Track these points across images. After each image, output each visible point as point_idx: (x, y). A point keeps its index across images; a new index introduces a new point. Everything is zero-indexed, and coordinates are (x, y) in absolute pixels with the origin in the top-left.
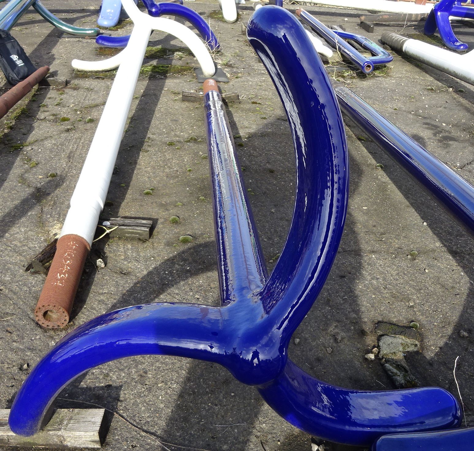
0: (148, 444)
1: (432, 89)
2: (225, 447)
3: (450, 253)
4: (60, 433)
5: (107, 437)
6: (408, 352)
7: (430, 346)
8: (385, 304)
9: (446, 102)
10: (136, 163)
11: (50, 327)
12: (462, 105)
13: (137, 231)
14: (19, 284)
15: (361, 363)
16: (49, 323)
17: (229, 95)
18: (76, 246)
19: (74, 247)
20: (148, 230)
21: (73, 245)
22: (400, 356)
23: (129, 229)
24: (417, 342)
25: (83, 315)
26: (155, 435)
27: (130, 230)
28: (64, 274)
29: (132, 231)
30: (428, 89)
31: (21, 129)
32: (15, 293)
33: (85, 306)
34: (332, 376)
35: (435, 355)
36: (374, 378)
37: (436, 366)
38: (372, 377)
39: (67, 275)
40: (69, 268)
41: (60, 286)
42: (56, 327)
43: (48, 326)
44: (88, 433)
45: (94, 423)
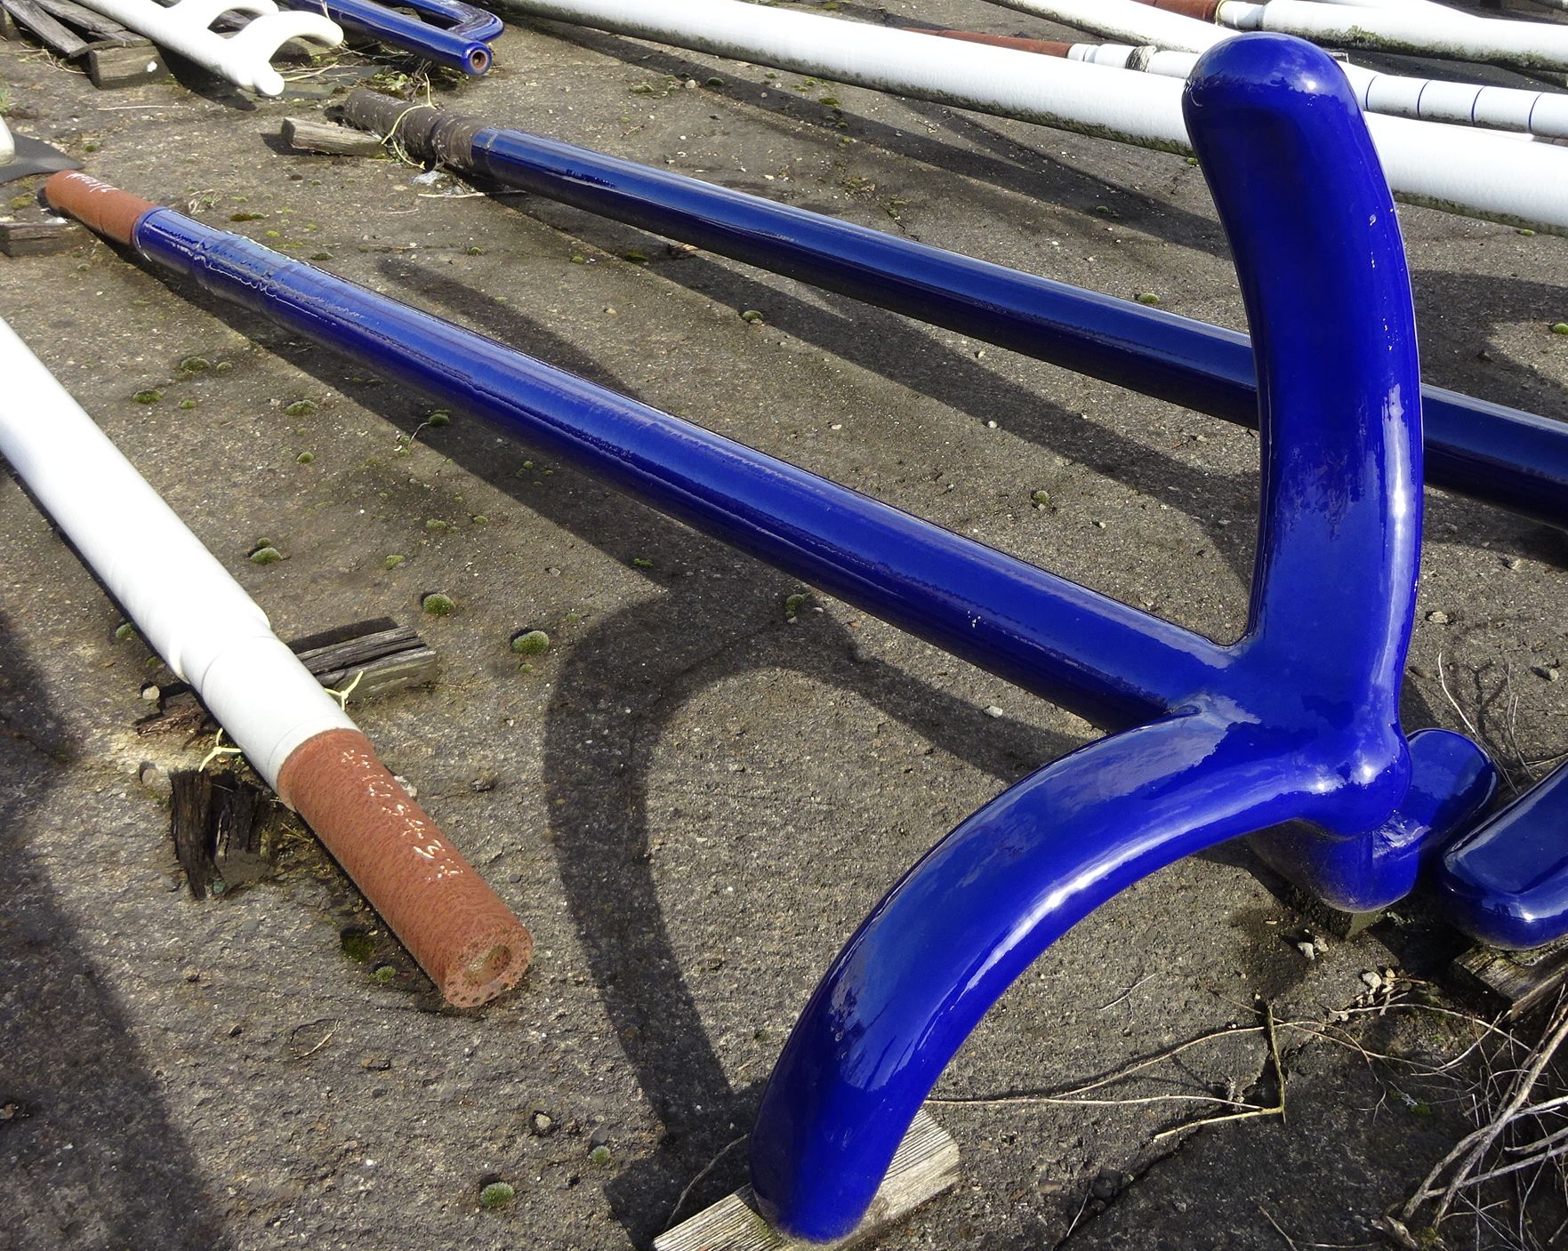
1: (648, 91)
3: (1101, 473)
9: (714, 118)
12: (751, 119)
13: (402, 667)
23: (379, 669)
27: (382, 672)
29: (389, 670)
30: (638, 92)
44: (936, 1158)
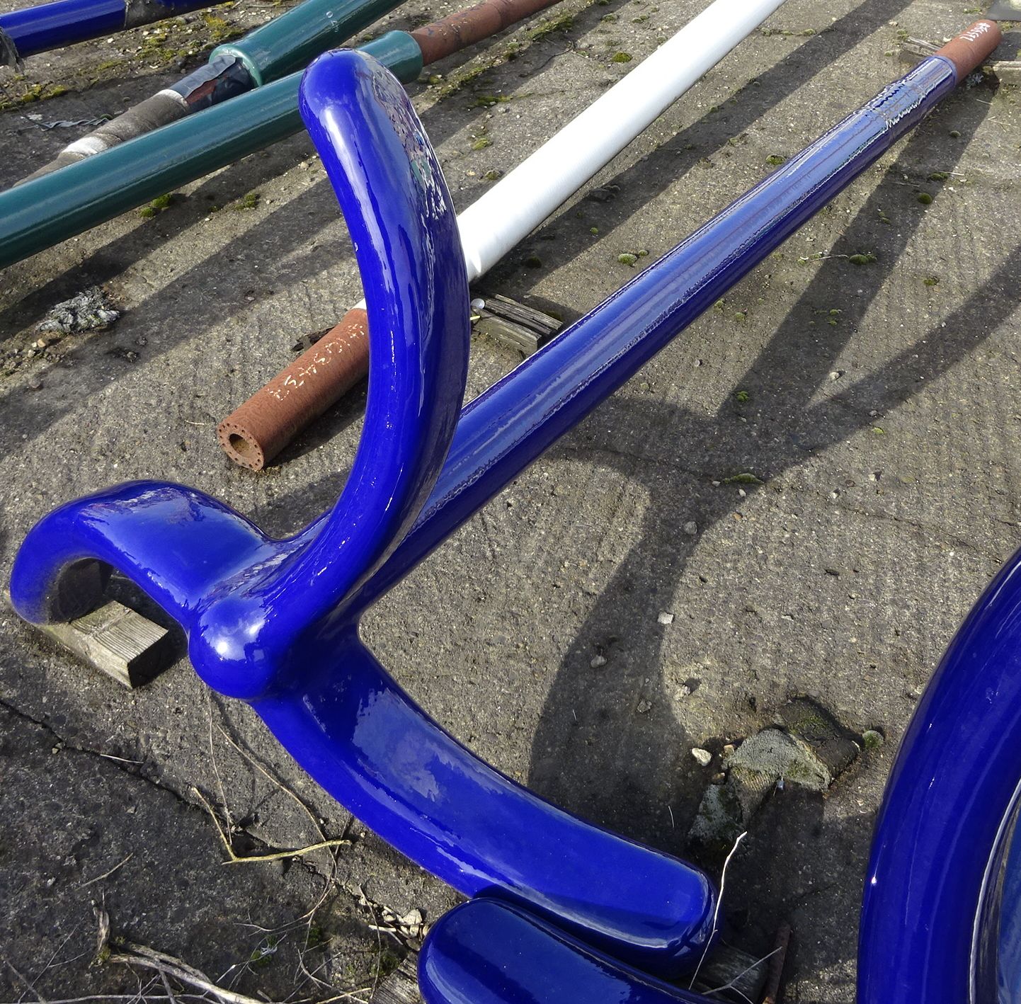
0: (200, 719)
2: (299, 783)
4: (85, 638)
5: (159, 678)
6: (798, 784)
7: (857, 796)
8: (860, 666)
10: (663, 187)
11: (240, 463)
13: (518, 336)
14: (266, 370)
15: (677, 758)
16: (238, 456)
17: (1008, 69)
18: (359, 334)
19: (354, 335)
20: (536, 339)
21: (354, 331)
22: (757, 784)
23: (506, 326)
24: (826, 775)
25: (304, 462)
26: (222, 710)
27: (508, 330)
28: (299, 380)
29: (511, 332)
31: (528, 62)
32: (245, 384)
33: (322, 447)
34: (596, 757)
35: (849, 820)
36: (672, 800)
37: (823, 841)
38: (669, 797)
39: (302, 382)
40: (315, 371)
41: (275, 397)
42: (247, 467)
43: (236, 459)
44: (116, 657)
45: (136, 646)
